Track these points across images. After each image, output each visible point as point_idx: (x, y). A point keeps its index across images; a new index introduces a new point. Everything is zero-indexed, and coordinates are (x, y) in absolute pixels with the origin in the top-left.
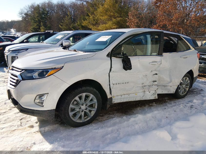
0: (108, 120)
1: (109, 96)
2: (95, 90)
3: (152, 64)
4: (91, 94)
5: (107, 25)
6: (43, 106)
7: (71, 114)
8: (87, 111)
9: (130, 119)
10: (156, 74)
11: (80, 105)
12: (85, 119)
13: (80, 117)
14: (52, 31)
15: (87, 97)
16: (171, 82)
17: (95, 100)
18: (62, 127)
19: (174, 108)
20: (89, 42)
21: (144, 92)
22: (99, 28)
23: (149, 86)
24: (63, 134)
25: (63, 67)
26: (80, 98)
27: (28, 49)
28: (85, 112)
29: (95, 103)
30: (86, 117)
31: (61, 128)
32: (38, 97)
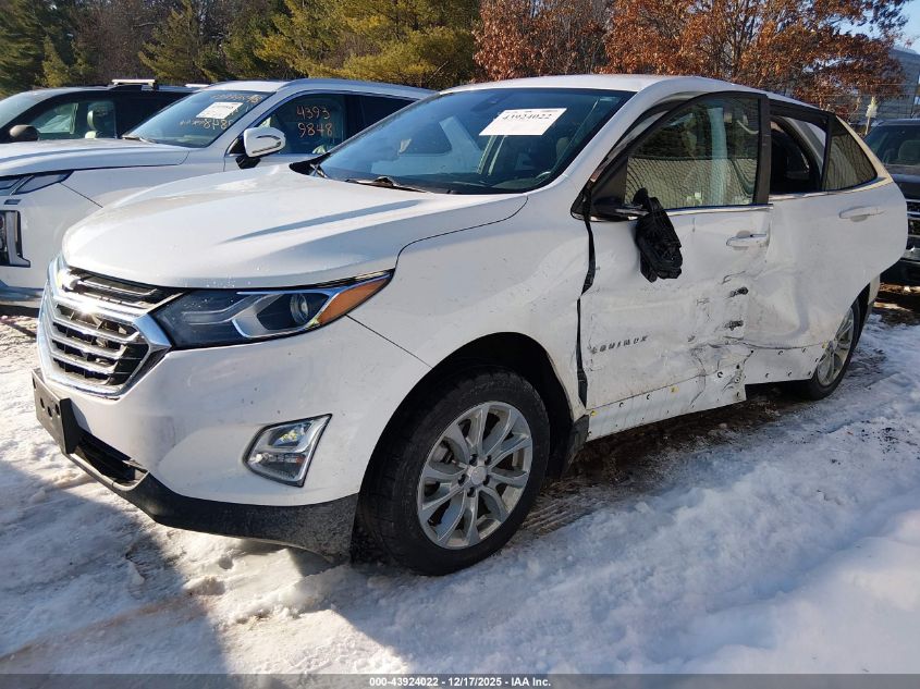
1: (577, 411)
3: (736, 248)
4: (505, 404)
5: (384, 59)
6: (300, 485)
7: (426, 510)
8: (490, 490)
10: (743, 291)
11: (461, 465)
12: (480, 528)
13: (462, 526)
14: (151, 82)
15: (492, 420)
16: (804, 327)
17: (523, 436)
21: (703, 375)
22: (345, 71)
23: (714, 346)
24: (397, 619)
25: (392, 272)
26: (466, 428)
27: (68, 173)
28: (481, 493)
29: (521, 452)
31: (370, 585)
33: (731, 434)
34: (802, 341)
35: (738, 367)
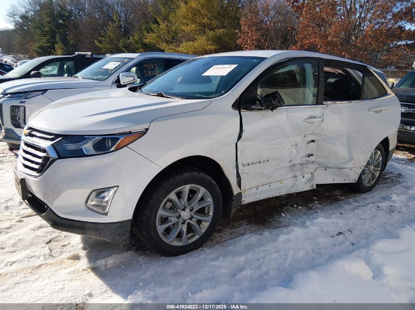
0: (234, 240)
1: (236, 191)
2: (208, 177)
3: (308, 122)
4: (200, 187)
5: (196, 44)
6: (106, 214)
7: (161, 229)
8: (193, 222)
9: (278, 236)
11: (178, 210)
12: (189, 239)
13: (180, 235)
14: (90, 53)
15: (192, 192)
16: (351, 159)
17: (209, 200)
18: (143, 257)
19: (357, 211)
20: (181, 78)
22: (180, 49)
24: (147, 273)
25: (147, 129)
26: (179, 195)
27: (46, 90)
28: (188, 224)
29: (209, 206)
30: (191, 234)
31: (140, 259)
32: (94, 194)
33: (319, 206)
34: (350, 165)
35: (312, 174)
